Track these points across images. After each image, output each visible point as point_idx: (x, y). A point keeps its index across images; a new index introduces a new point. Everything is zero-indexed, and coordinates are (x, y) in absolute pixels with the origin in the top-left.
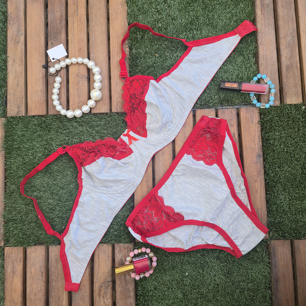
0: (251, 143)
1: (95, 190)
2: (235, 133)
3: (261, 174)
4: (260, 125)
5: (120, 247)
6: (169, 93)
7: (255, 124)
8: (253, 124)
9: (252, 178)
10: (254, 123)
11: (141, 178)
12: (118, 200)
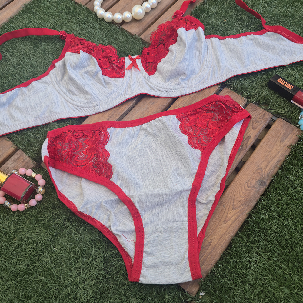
0: (263, 161)
1: (56, 85)
2: (252, 137)
3: (248, 206)
4: (289, 150)
5: (20, 157)
6: (209, 53)
7: (285, 146)
8: (281, 143)
9: (232, 201)
10: (284, 143)
11: (107, 107)
12: (65, 109)
